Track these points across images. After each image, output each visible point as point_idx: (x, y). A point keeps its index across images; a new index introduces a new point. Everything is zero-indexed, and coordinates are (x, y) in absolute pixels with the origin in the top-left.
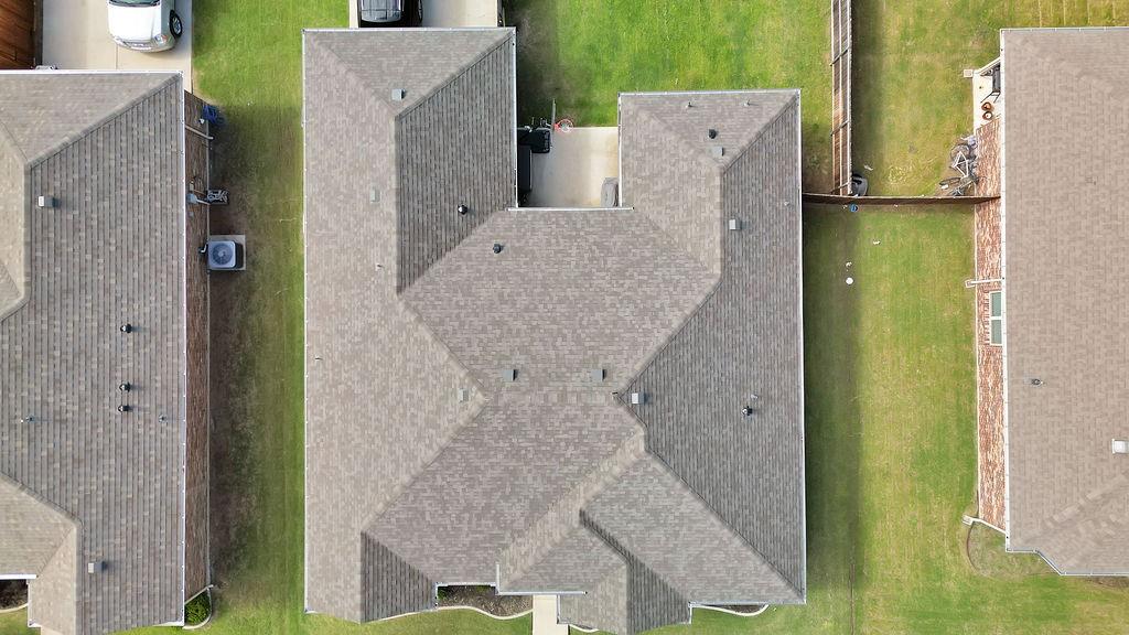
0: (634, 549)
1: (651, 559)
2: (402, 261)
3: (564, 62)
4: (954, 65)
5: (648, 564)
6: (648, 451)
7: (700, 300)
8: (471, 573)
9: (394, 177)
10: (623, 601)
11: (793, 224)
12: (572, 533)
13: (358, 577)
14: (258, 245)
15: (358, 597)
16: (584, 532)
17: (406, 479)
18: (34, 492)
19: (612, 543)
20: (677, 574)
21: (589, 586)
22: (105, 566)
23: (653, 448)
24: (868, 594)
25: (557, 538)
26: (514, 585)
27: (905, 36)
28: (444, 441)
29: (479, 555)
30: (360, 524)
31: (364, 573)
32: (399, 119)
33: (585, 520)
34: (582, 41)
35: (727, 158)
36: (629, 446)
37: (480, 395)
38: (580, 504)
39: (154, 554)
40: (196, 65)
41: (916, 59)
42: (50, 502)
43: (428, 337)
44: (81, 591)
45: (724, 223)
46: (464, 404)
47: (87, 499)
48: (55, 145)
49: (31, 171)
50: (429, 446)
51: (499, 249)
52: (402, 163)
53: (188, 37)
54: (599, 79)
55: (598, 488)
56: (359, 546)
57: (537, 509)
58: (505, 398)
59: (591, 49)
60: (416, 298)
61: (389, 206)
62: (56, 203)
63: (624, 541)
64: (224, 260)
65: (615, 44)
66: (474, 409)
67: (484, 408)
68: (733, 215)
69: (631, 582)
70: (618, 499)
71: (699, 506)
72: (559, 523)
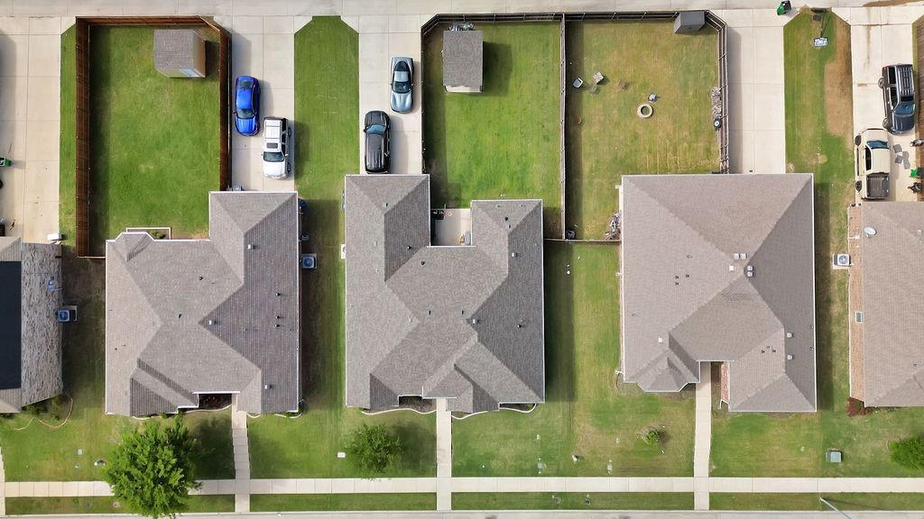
0: (476, 380)
1: (482, 384)
2: (386, 269)
3: (449, 182)
4: (611, 183)
5: (481, 386)
6: (479, 341)
7: (500, 284)
8: (412, 391)
9: (384, 238)
10: (471, 400)
11: (539, 253)
12: (452, 372)
13: (369, 391)
14: (322, 258)
15: (369, 399)
16: (456, 372)
17: (388, 352)
18: (247, 357)
19: (467, 377)
20: (492, 390)
21: (458, 395)
22: (271, 386)
23: (481, 339)
24: (577, 404)
25: (446, 375)
26: (429, 395)
27: (591, 171)
28: (403, 338)
29: (416, 383)
30: (370, 370)
31: (371, 390)
32: (385, 215)
33: (456, 368)
34: (457, 172)
35: (511, 229)
36: (472, 339)
37: (417, 321)
38: (454, 362)
39: (287, 383)
40: (296, 183)
41: (596, 181)
42: (252, 361)
43: (397, 298)
44: (263, 395)
45: (510, 254)
46: (411, 323)
47: (265, 360)
48: (254, 225)
49: (246, 236)
50: (398, 339)
51: (423, 263)
52: (387, 232)
53: (293, 171)
54: (464, 189)
55: (460, 355)
56: (369, 379)
57: (438, 364)
58: (426, 321)
59: (461, 176)
60: (393, 283)
61: (382, 247)
62: (254, 247)
63: (471, 377)
64: (309, 265)
65: (471, 175)
66: (415, 326)
67: (419, 325)
68: (513, 251)
69: (474, 392)
70: (469, 360)
71: (499, 362)
72: (446, 369)
